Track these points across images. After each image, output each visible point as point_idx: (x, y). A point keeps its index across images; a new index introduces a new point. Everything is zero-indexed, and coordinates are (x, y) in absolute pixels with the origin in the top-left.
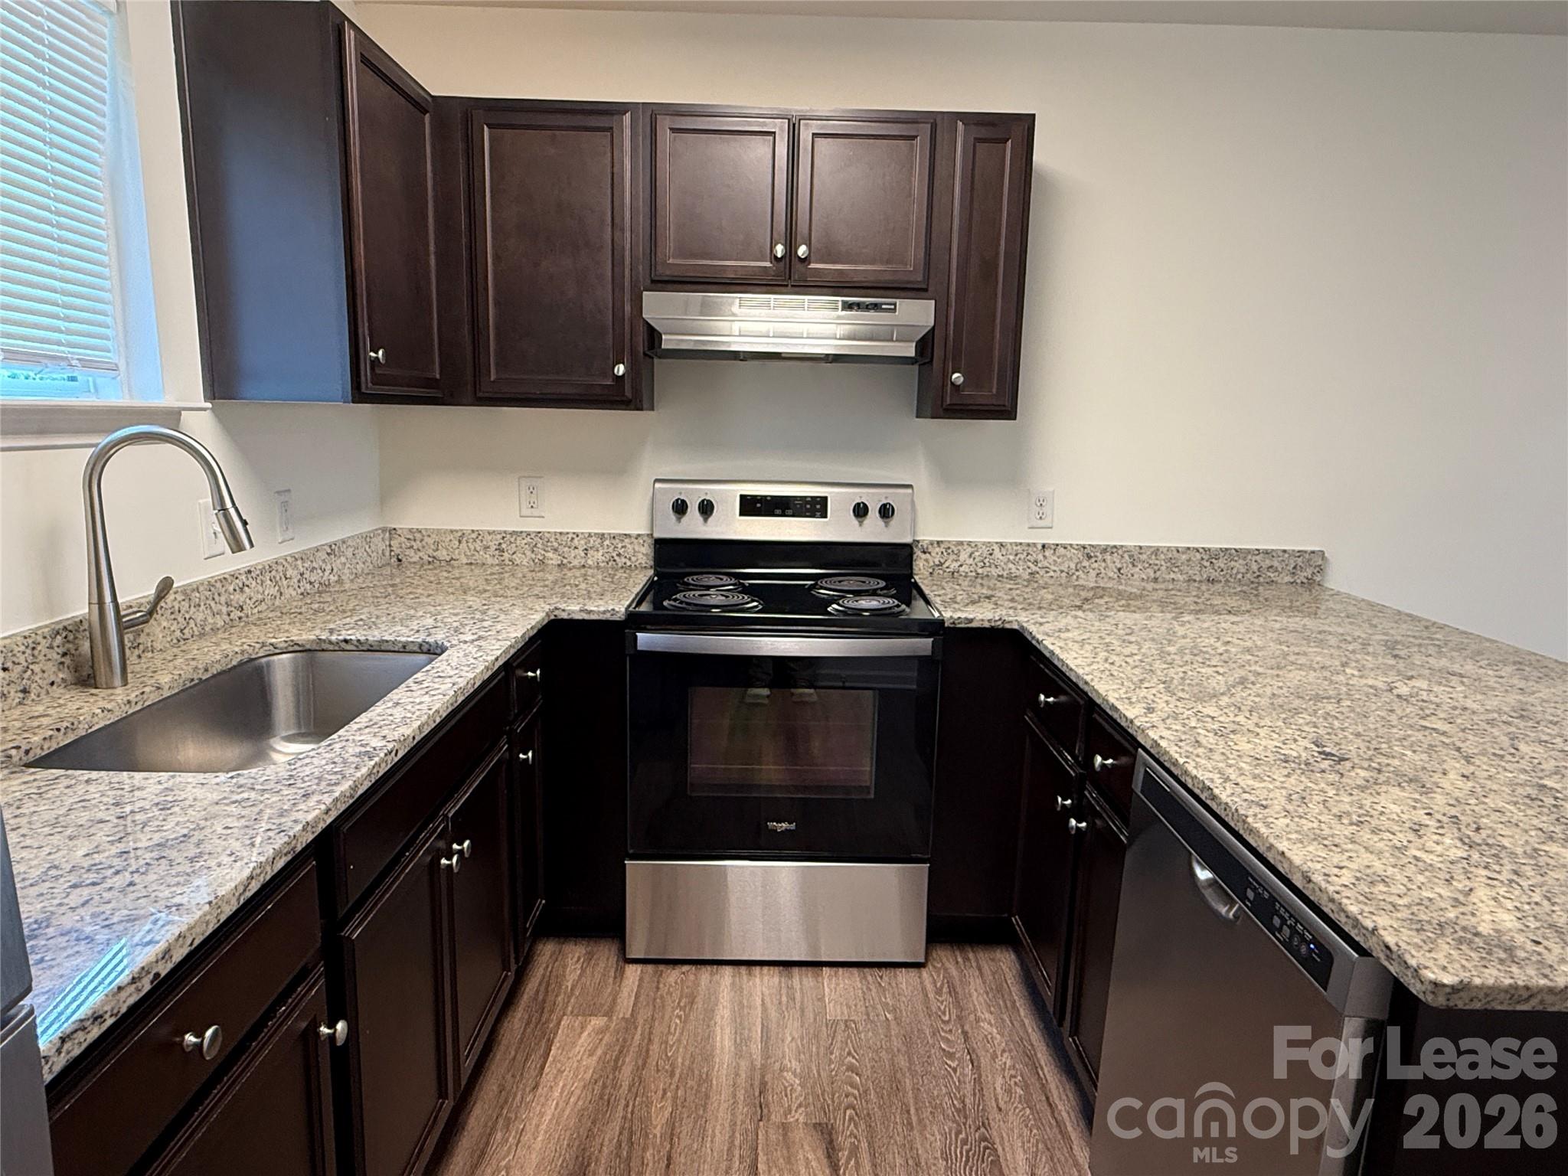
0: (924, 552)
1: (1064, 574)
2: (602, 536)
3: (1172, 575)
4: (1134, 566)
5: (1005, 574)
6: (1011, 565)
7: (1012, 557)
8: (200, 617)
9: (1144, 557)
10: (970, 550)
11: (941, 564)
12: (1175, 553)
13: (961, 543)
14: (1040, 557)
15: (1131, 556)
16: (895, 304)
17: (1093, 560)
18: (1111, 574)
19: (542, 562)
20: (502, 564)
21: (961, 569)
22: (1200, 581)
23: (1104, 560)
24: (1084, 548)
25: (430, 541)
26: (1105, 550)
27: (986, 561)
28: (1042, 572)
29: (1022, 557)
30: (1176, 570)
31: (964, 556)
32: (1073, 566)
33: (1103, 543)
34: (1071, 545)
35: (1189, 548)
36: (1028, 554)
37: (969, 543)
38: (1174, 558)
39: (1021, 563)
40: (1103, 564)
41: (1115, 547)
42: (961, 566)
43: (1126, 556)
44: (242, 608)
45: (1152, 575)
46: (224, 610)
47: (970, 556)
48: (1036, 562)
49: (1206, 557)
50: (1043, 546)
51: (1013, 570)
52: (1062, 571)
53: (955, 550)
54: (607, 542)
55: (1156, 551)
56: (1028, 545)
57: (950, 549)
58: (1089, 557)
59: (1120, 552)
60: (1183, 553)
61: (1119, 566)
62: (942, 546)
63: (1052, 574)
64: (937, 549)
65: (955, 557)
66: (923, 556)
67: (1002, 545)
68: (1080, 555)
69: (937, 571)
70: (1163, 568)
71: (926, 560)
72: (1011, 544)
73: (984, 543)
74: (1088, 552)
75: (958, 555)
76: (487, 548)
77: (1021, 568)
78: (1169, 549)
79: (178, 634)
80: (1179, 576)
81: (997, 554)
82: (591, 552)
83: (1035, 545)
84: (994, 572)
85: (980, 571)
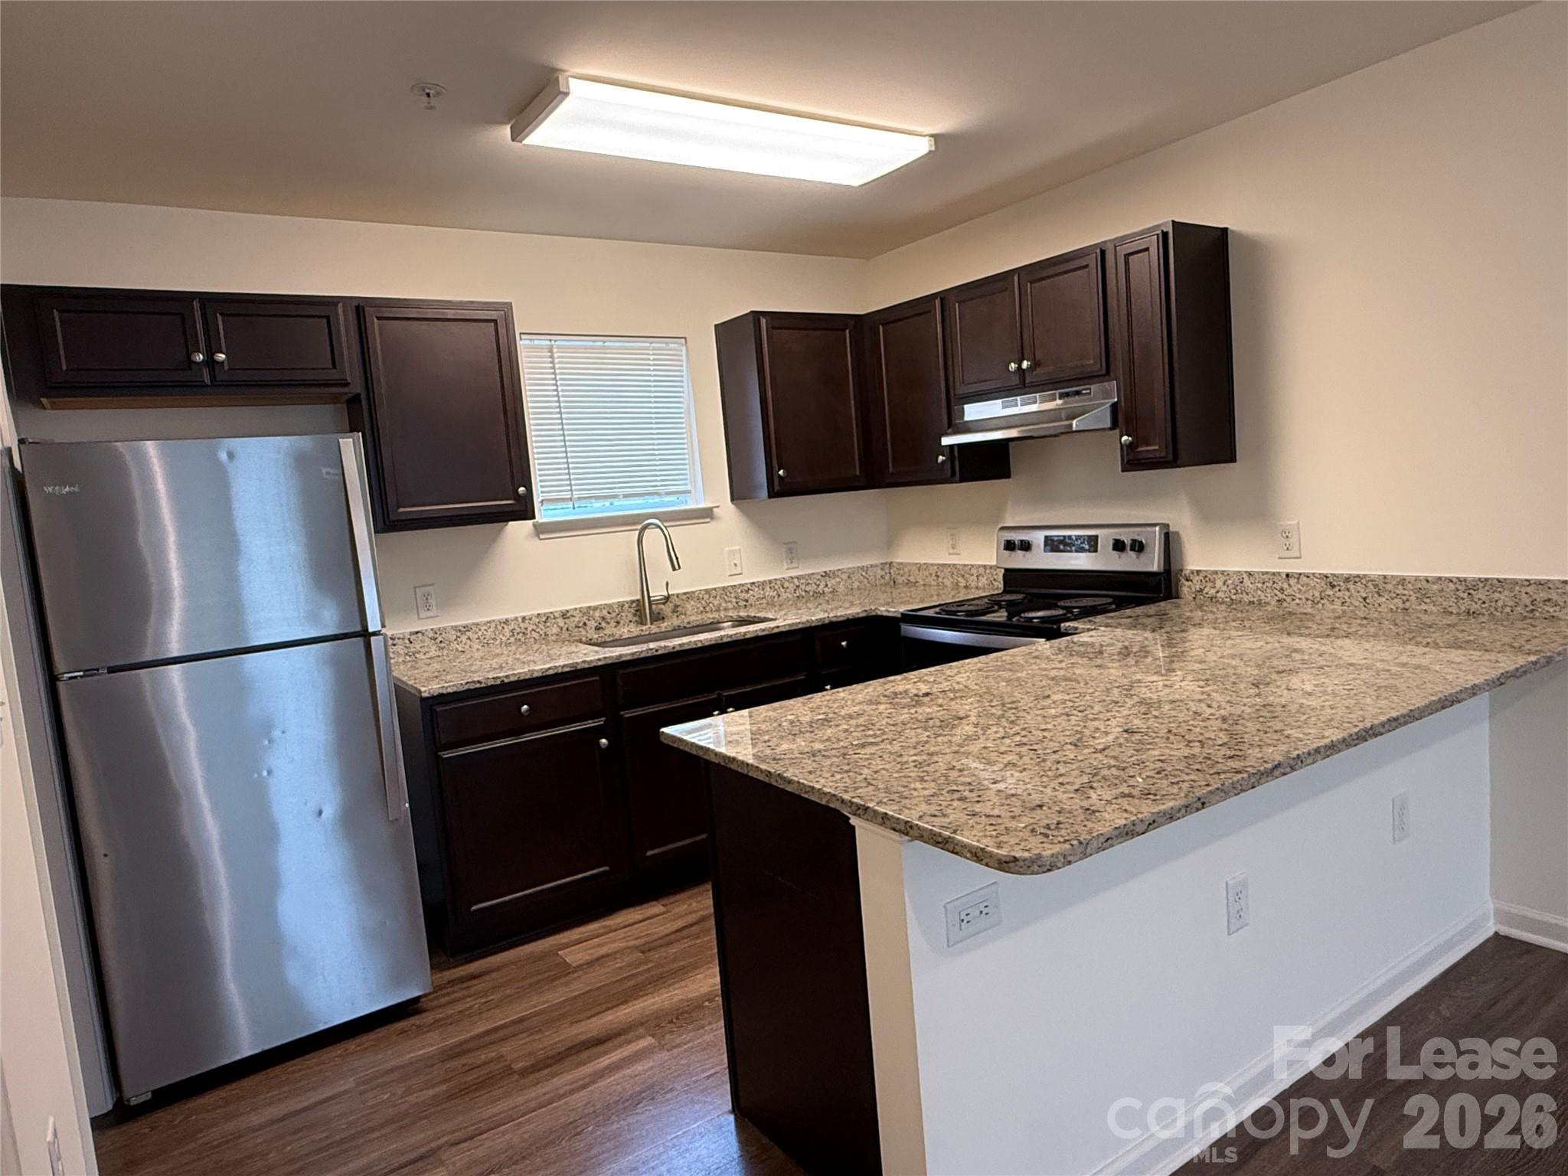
0: (1187, 580)
1: (1309, 602)
2: (985, 567)
3: (1424, 607)
4: (1380, 595)
5: (1255, 600)
6: (1260, 592)
7: (1260, 585)
8: (716, 603)
9: (1389, 587)
10: (1223, 578)
11: (1201, 590)
12: (1424, 583)
13: (1216, 572)
14: (1285, 586)
15: (1375, 586)
16: (1090, 389)
17: (1337, 589)
18: (1357, 604)
19: (957, 584)
20: (938, 585)
21: (1219, 595)
22: (1458, 614)
23: (1348, 590)
24: (1327, 577)
25: (906, 570)
26: (1347, 580)
27: (1238, 588)
28: (1289, 599)
29: (1269, 585)
30: (1428, 600)
31: (1219, 583)
32: (1317, 594)
33: (1346, 572)
34: (1314, 574)
35: (1440, 578)
36: (1274, 583)
37: (1223, 573)
38: (1424, 589)
39: (1268, 591)
40: (1347, 593)
41: (1358, 576)
42: (1218, 592)
43: (1370, 584)
44: (747, 601)
45: (1401, 606)
46: (734, 600)
47: (1224, 584)
48: (1282, 590)
49: (1462, 588)
50: (1287, 575)
51: (1263, 597)
52: (1307, 599)
53: (1212, 578)
54: (988, 571)
55: (1403, 581)
56: (1274, 574)
57: (1209, 577)
58: (1333, 586)
59: (1364, 581)
60: (1434, 583)
61: (1364, 595)
62: (1201, 575)
63: (1297, 601)
64: (1197, 578)
65: (1211, 584)
66: (1187, 583)
67: (1250, 574)
68: (1323, 584)
69: (1198, 597)
70: (1413, 598)
71: (1189, 587)
72: (1258, 573)
73: (1236, 573)
74: (1331, 581)
75: (1214, 582)
76: (931, 574)
77: (1269, 595)
78: (1417, 579)
79: (702, 609)
80: (1431, 608)
81: (1247, 582)
82: (980, 578)
83: (1279, 573)
84: (1246, 598)
85: (1234, 597)
